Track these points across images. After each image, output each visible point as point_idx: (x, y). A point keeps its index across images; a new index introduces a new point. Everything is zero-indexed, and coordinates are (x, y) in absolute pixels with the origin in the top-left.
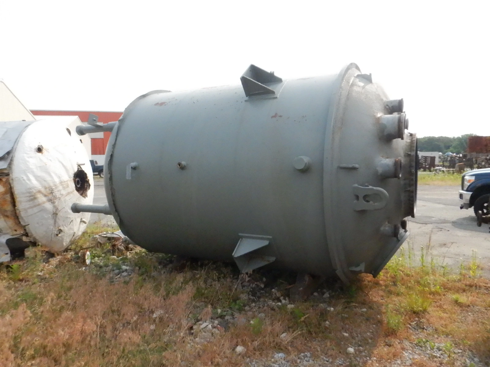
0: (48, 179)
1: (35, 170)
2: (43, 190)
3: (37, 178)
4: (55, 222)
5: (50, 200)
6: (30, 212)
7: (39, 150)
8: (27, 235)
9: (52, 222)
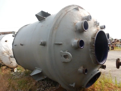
0: (8, 48)
1: (4, 46)
2: (6, 51)
3: (4, 48)
4: (10, 60)
5: (8, 54)
6: (2, 57)
7: (6, 41)
8: (2, 63)
9: (9, 60)
